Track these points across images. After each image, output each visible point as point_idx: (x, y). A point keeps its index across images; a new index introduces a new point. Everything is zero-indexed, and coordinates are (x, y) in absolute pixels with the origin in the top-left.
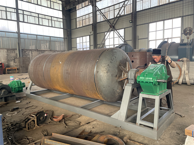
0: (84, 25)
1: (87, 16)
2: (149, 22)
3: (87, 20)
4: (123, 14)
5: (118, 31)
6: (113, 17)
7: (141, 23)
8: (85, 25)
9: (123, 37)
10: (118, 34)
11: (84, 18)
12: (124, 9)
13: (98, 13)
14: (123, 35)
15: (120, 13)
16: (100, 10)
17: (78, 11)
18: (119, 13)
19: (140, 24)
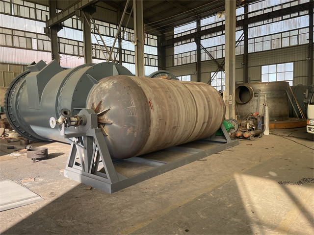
0: (183, 63)
1: (188, 54)
2: (262, 64)
3: (188, 58)
6: (221, 57)
7: (253, 65)
8: (185, 63)
11: (184, 55)
13: (202, 51)
16: (205, 49)
17: (175, 48)
19: (251, 66)
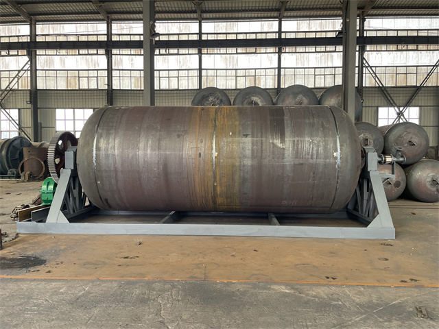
4: (16, 87)
5: (7, 110)
9: (17, 122)
10: (8, 116)
12: (18, 81)
14: (17, 118)
15: (11, 86)
18: (9, 85)
